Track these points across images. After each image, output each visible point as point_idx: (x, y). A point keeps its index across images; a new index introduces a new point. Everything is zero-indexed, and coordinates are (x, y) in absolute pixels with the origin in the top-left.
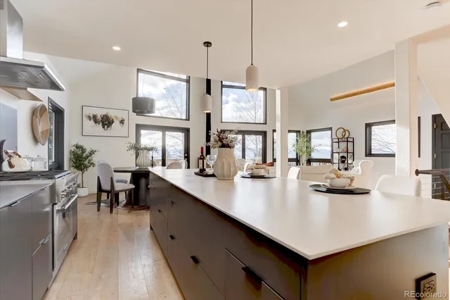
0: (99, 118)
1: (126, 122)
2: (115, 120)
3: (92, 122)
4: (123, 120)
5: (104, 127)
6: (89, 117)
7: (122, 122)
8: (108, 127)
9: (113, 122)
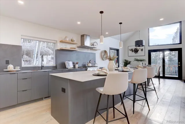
0: (133, 50)
1: (144, 50)
2: (139, 50)
3: (131, 51)
4: (143, 49)
5: (135, 53)
6: (130, 50)
7: (142, 50)
8: (137, 52)
9: (138, 50)
